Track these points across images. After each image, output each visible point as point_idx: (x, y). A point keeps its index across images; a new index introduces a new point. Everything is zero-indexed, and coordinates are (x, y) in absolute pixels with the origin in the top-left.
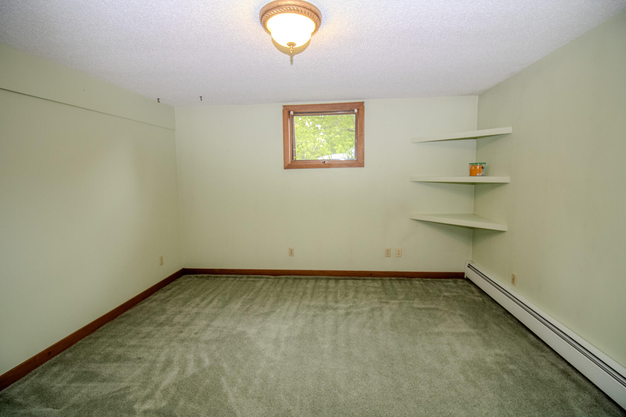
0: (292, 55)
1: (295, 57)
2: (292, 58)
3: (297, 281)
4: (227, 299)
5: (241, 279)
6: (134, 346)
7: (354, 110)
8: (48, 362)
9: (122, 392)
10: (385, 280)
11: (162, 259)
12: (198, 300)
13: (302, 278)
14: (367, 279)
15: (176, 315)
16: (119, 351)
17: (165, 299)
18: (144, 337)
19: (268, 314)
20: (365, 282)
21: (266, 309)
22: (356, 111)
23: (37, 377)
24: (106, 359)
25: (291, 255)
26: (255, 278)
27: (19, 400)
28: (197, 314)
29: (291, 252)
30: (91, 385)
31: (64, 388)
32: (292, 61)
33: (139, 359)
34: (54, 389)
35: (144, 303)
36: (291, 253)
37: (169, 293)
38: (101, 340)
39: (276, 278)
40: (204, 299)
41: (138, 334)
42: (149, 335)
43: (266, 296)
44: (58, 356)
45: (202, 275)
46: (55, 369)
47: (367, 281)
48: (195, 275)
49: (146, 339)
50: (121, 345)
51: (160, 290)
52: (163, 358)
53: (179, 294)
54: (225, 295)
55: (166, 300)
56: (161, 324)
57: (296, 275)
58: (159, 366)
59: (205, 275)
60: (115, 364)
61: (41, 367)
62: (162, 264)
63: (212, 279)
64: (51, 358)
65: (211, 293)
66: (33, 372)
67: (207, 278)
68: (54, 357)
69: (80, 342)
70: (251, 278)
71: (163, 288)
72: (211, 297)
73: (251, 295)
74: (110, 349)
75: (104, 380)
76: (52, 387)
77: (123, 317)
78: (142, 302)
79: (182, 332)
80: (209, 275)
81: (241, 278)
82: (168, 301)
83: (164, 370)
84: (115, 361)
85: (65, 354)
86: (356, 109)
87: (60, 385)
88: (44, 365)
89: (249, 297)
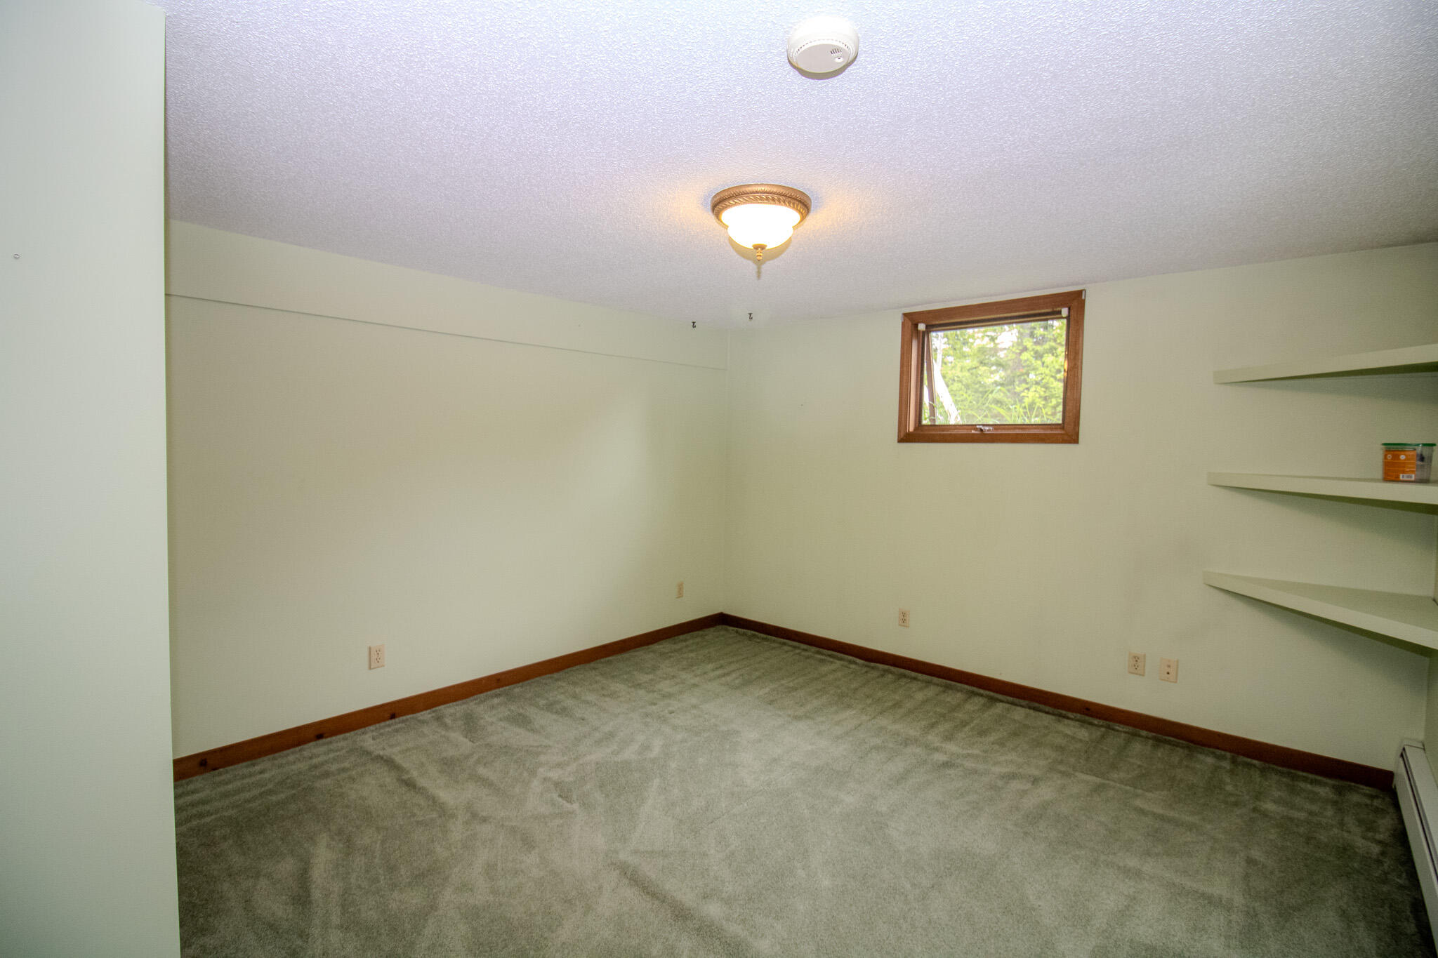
0: (759, 263)
1: (764, 267)
2: (759, 268)
3: (904, 681)
4: (754, 677)
5: (803, 653)
6: (587, 702)
7: (1060, 312)
8: (494, 691)
9: (540, 749)
10: (1118, 731)
11: (680, 587)
12: (710, 666)
13: (919, 678)
14: (1073, 717)
15: (666, 679)
16: (569, 702)
17: (668, 653)
18: (608, 696)
19: (797, 718)
20: (1059, 721)
21: (801, 712)
22: (1065, 312)
23: (476, 704)
24: (550, 707)
25: (903, 624)
26: (830, 656)
27: (448, 721)
28: (695, 685)
29: (904, 618)
30: (517, 730)
31: (492, 724)
32: (759, 274)
33: (583, 720)
34: (482, 721)
35: (638, 651)
36: (904, 621)
37: (677, 647)
38: (559, 683)
39: (866, 666)
40: (721, 667)
41: (603, 688)
42: (613, 695)
43: (818, 691)
44: (507, 688)
45: (745, 630)
46: (496, 701)
47: (1066, 721)
48: (735, 629)
49: (607, 699)
50: (575, 697)
51: (671, 639)
52: (607, 729)
53: (691, 651)
54: (756, 670)
55: (670, 654)
56: (639, 686)
57: (909, 669)
58: (597, 735)
59: (750, 632)
60: (555, 717)
61: (485, 694)
62: (680, 595)
63: (758, 640)
64: (499, 687)
65: (737, 661)
66: (476, 697)
67: (750, 638)
68: (503, 686)
69: (537, 679)
70: (822, 654)
71: (676, 638)
72: (733, 667)
73: (796, 681)
74: (561, 697)
75: (533, 730)
76: (482, 718)
77: (601, 663)
78: (637, 649)
79: (655, 704)
80: (757, 633)
81: (806, 650)
82: (670, 657)
83: (598, 743)
84: (557, 713)
85: (514, 688)
86: (1064, 307)
87: (490, 720)
88: (489, 693)
89: (791, 685)
